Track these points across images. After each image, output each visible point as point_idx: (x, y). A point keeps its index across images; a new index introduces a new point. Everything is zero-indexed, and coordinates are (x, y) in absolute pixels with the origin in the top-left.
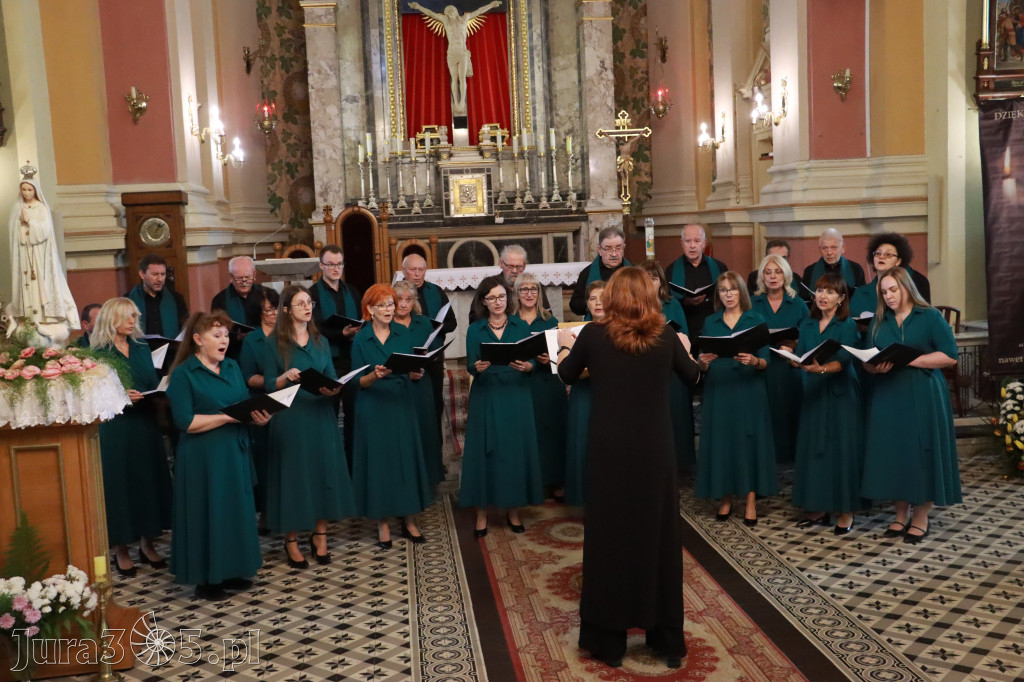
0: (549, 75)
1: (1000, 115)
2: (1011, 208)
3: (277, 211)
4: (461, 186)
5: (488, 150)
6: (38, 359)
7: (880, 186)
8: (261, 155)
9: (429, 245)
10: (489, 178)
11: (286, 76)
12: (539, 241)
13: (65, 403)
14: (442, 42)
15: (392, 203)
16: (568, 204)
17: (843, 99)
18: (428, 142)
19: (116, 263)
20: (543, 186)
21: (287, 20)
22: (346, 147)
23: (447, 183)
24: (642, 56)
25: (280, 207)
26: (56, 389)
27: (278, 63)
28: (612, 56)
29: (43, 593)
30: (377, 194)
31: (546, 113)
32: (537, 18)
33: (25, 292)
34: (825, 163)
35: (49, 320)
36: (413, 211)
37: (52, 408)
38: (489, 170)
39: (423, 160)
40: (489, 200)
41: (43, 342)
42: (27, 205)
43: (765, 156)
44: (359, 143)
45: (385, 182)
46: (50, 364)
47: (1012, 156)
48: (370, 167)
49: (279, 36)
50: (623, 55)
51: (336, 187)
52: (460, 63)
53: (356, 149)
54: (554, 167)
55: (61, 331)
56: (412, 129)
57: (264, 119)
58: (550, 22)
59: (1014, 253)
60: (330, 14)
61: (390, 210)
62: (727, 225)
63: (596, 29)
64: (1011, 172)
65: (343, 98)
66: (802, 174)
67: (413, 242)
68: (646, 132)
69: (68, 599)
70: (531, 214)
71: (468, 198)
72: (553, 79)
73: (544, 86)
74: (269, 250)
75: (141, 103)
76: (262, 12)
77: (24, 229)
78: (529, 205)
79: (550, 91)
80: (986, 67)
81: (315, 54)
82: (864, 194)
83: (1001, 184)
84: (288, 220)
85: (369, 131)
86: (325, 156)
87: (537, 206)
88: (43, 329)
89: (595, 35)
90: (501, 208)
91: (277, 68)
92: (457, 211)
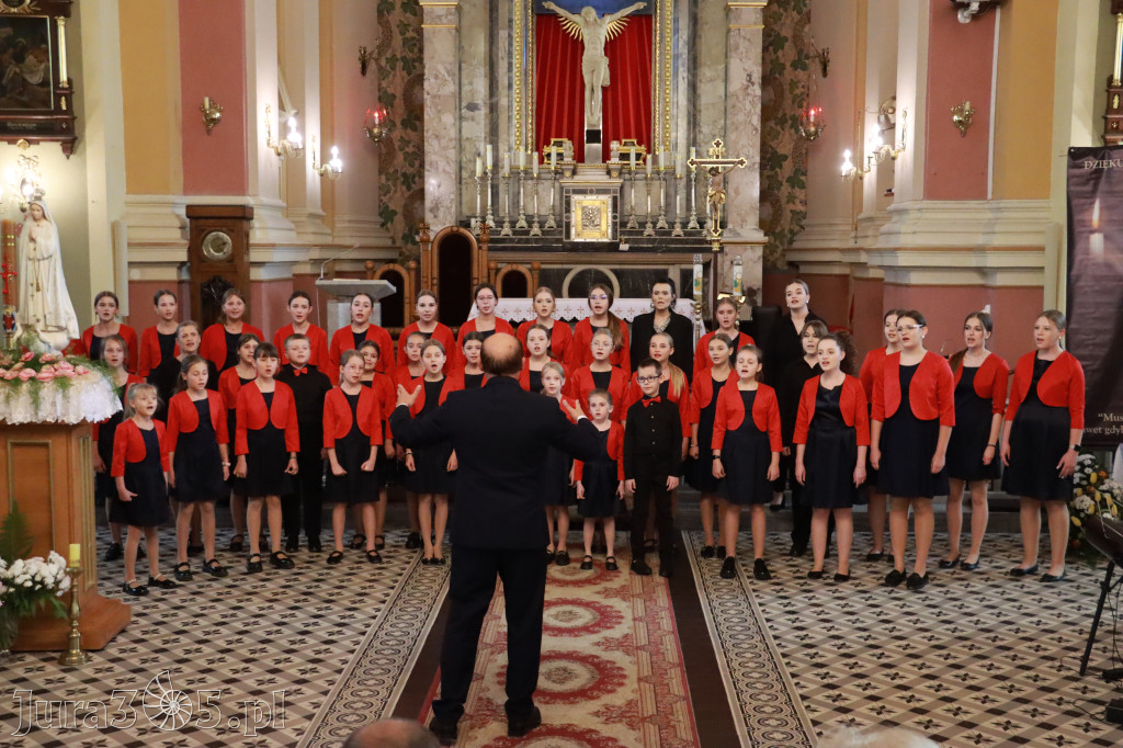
0: (693, 88)
1: (1090, 164)
2: (1094, 264)
3: (389, 225)
4: (583, 208)
5: (615, 169)
6: (35, 364)
7: (994, 233)
8: (373, 164)
9: (530, 270)
10: (615, 199)
11: (407, 78)
12: (665, 272)
13: (54, 404)
14: (577, 46)
15: (510, 222)
16: (705, 232)
17: (964, 134)
18: (554, 157)
19: (179, 275)
20: (678, 212)
21: (412, 17)
22: (464, 159)
23: (568, 204)
24: (804, 68)
25: (392, 221)
26: (47, 391)
27: (400, 64)
28: (760, 69)
29: (25, 570)
30: (495, 212)
31: (689, 130)
32: (684, 23)
33: (31, 303)
34: (939, 204)
35: (50, 329)
36: (532, 233)
37: (42, 407)
38: (615, 192)
39: (549, 176)
40: (614, 224)
41: (43, 348)
42: (35, 224)
43: (890, 193)
44: (479, 155)
45: (505, 200)
46: (44, 369)
47: (1101, 209)
48: (489, 182)
49: (402, 33)
50: (783, 67)
51: (448, 203)
52: (596, 70)
53: (475, 161)
54: (693, 191)
55: (62, 340)
56: (541, 141)
57: (374, 126)
58: (699, 27)
59: (1097, 315)
60: (451, 14)
61: (506, 230)
62: (863, 265)
63: (745, 38)
64: (1100, 226)
65: (464, 104)
66: (913, 215)
67: (515, 267)
68: (742, 163)
69: (43, 578)
70: (662, 241)
71: (592, 221)
72: (699, 92)
73: (689, 100)
74: (360, 267)
75: (214, 113)
76: (383, 10)
77: (32, 245)
78: (661, 232)
79: (694, 106)
80: (1115, 106)
81: (433, 58)
82: (980, 240)
83: (1088, 238)
84: (400, 235)
85: (491, 143)
86: (437, 168)
87: (669, 233)
88: (44, 336)
89: (743, 45)
90: (630, 233)
91: (398, 68)
92: (578, 235)
